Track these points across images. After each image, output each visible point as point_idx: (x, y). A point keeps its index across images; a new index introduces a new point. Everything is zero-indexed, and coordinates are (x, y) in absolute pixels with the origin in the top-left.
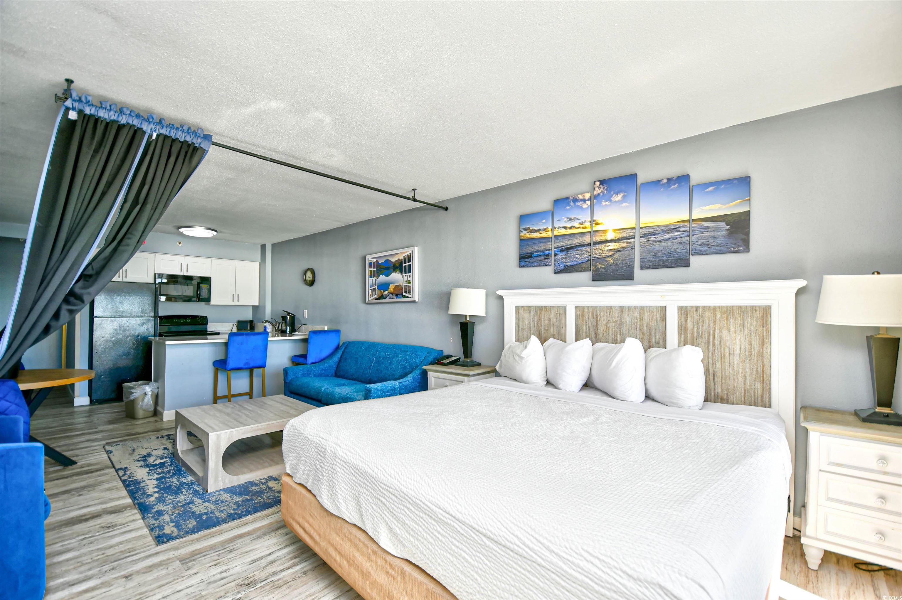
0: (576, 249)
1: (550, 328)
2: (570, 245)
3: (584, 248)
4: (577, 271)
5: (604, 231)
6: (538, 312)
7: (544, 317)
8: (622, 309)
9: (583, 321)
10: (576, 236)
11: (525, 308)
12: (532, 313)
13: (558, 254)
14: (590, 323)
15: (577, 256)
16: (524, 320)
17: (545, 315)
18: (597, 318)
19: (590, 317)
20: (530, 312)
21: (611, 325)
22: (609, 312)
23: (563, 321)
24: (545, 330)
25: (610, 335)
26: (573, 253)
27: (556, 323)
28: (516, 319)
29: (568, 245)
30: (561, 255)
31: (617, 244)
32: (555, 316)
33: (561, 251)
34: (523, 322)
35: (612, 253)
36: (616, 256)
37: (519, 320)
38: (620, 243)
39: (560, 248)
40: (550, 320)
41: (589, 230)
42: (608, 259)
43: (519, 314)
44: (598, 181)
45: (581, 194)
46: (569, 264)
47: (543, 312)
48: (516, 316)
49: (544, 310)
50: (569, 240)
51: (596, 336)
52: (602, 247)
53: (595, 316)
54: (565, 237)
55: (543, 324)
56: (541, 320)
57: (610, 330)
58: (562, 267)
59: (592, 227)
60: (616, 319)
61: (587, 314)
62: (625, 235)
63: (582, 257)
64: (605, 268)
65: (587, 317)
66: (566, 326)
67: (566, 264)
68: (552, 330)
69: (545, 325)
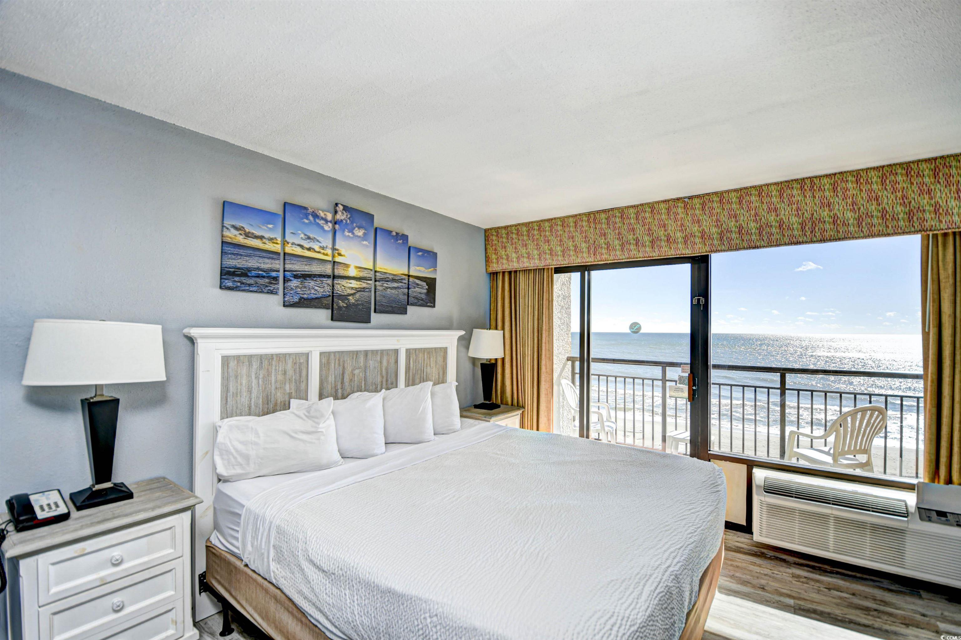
0: (315, 279)
1: (285, 384)
2: (308, 271)
3: (325, 279)
4: (316, 307)
5: (347, 266)
6: (265, 363)
7: (276, 370)
8: (366, 353)
9: (329, 369)
10: (316, 261)
11: (242, 358)
12: (255, 365)
13: (291, 280)
14: (336, 372)
15: (316, 288)
16: (239, 378)
17: (277, 368)
18: (344, 365)
19: (337, 365)
20: (250, 364)
21: (357, 372)
22: (355, 357)
23: (304, 373)
24: (276, 388)
25: (356, 382)
26: (311, 283)
27: (294, 377)
28: (223, 378)
29: (305, 271)
30: (294, 283)
31: (358, 283)
32: (292, 367)
33: (296, 277)
34: (237, 382)
35: (353, 291)
36: (357, 296)
37: (228, 379)
38: (360, 283)
39: (295, 273)
40: (285, 373)
41: (330, 258)
42: (350, 298)
43: (230, 370)
44: (342, 205)
45: (323, 211)
46: (305, 296)
47: (273, 363)
48: (223, 373)
49: (275, 359)
50: (306, 265)
51: (342, 386)
52: (344, 282)
53: (341, 363)
54: (302, 260)
55: (273, 381)
56: (271, 374)
57: (356, 377)
58: (296, 299)
59: (333, 256)
60: (362, 364)
61: (333, 361)
62: (365, 275)
63: (322, 291)
64: (346, 307)
65: (333, 365)
66: (307, 379)
67: (302, 296)
68: (287, 387)
69: (276, 382)
